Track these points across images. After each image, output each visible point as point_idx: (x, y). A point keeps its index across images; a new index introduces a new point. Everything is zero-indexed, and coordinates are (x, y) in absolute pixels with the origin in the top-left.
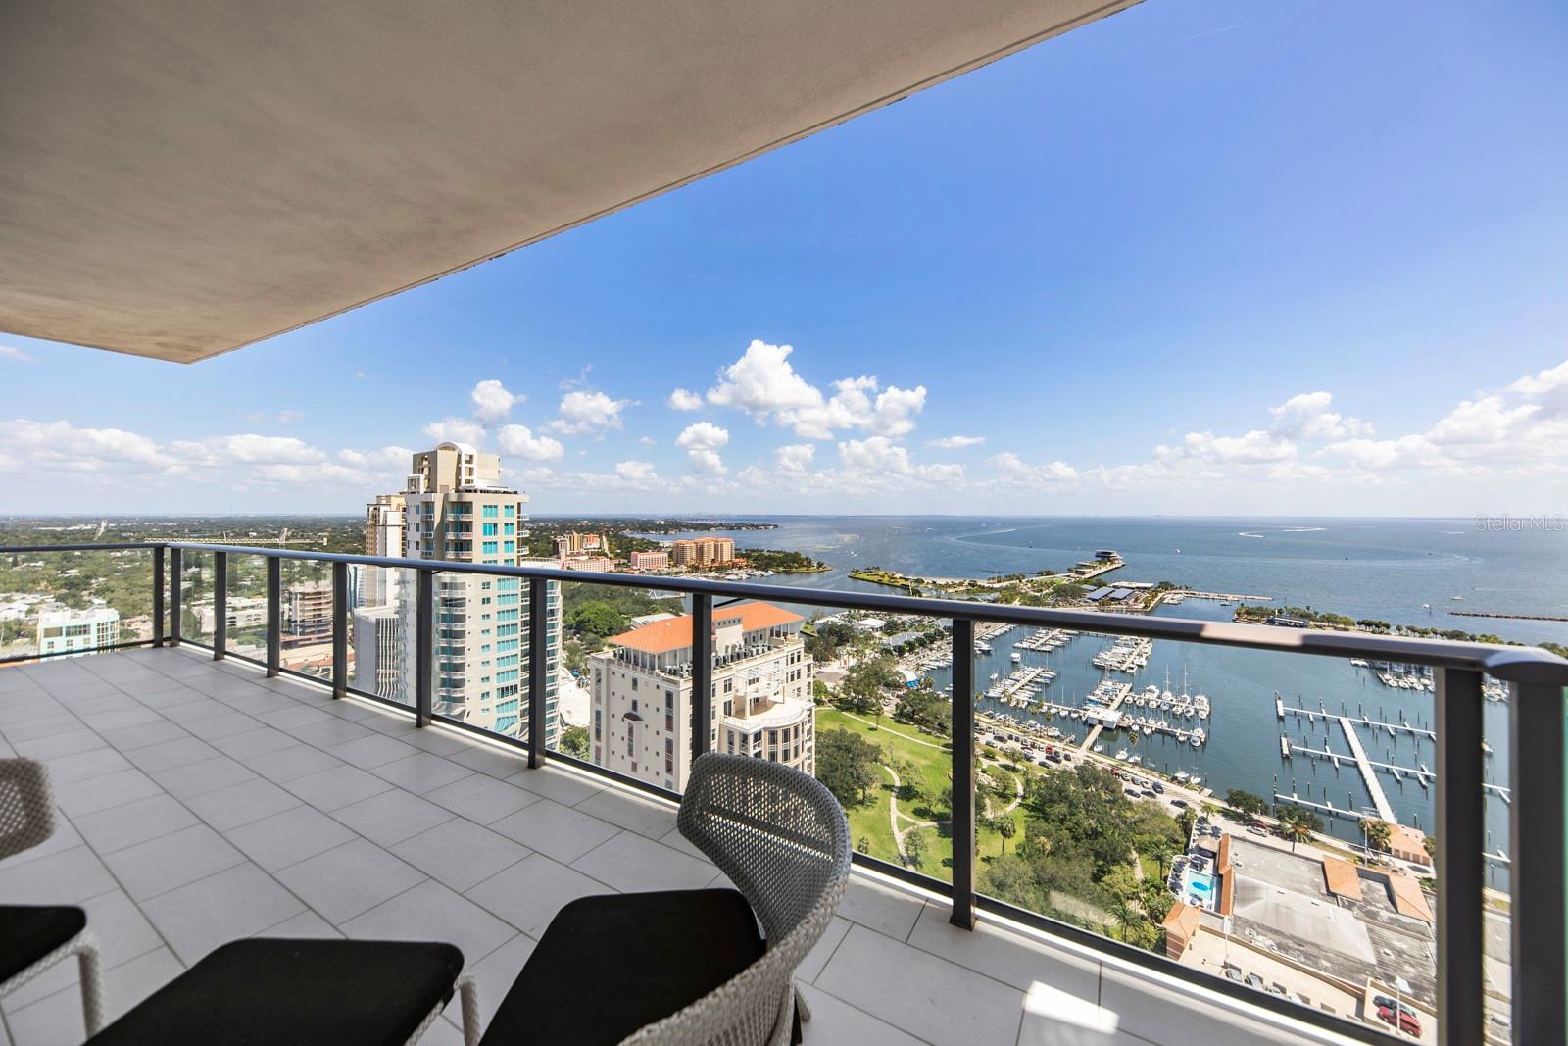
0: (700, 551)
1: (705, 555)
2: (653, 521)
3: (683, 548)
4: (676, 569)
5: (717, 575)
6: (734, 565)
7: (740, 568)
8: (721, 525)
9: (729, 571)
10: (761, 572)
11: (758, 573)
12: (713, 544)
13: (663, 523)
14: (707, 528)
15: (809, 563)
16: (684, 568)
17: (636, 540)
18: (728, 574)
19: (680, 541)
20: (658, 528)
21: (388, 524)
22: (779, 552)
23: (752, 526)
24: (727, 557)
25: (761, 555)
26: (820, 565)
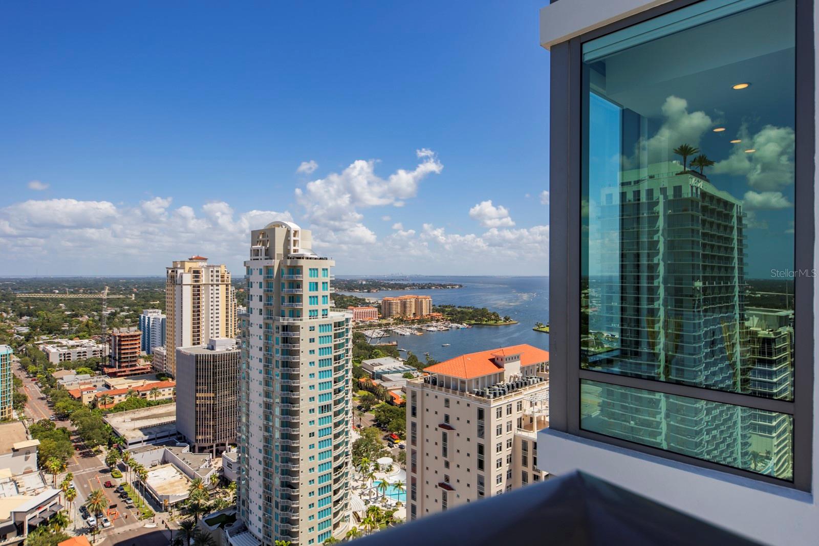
0: (404, 305)
1: (408, 310)
2: (356, 281)
3: (390, 304)
4: (384, 322)
5: (419, 326)
6: (432, 319)
7: (438, 321)
8: (413, 284)
9: (429, 324)
10: (456, 325)
11: (455, 325)
12: (413, 300)
13: (364, 283)
14: (402, 287)
15: (497, 319)
16: (391, 321)
17: (346, 297)
18: (428, 326)
19: (386, 298)
20: (361, 287)
21: (184, 283)
22: (468, 308)
23: (441, 285)
24: (425, 312)
25: (454, 310)
26: (506, 319)
